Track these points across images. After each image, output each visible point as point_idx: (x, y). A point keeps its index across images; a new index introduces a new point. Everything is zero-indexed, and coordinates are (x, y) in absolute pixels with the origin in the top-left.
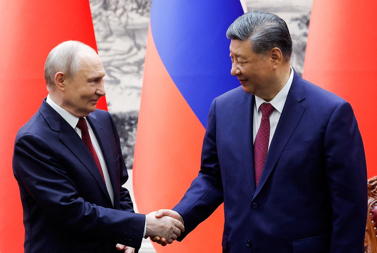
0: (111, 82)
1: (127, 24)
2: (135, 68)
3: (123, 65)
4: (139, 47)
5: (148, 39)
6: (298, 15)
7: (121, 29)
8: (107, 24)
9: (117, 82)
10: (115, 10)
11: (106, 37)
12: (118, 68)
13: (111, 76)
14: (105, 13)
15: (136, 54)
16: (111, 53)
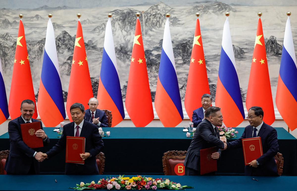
0: (151, 86)
1: (155, 75)
2: (156, 83)
3: (154, 83)
4: (157, 79)
5: (158, 78)
6: (187, 74)
7: (154, 76)
8: (151, 75)
9: (153, 86)
10: (153, 72)
11: (151, 77)
12: (153, 83)
13: (151, 84)
14: (150, 73)
15: (156, 81)
16: (151, 80)
